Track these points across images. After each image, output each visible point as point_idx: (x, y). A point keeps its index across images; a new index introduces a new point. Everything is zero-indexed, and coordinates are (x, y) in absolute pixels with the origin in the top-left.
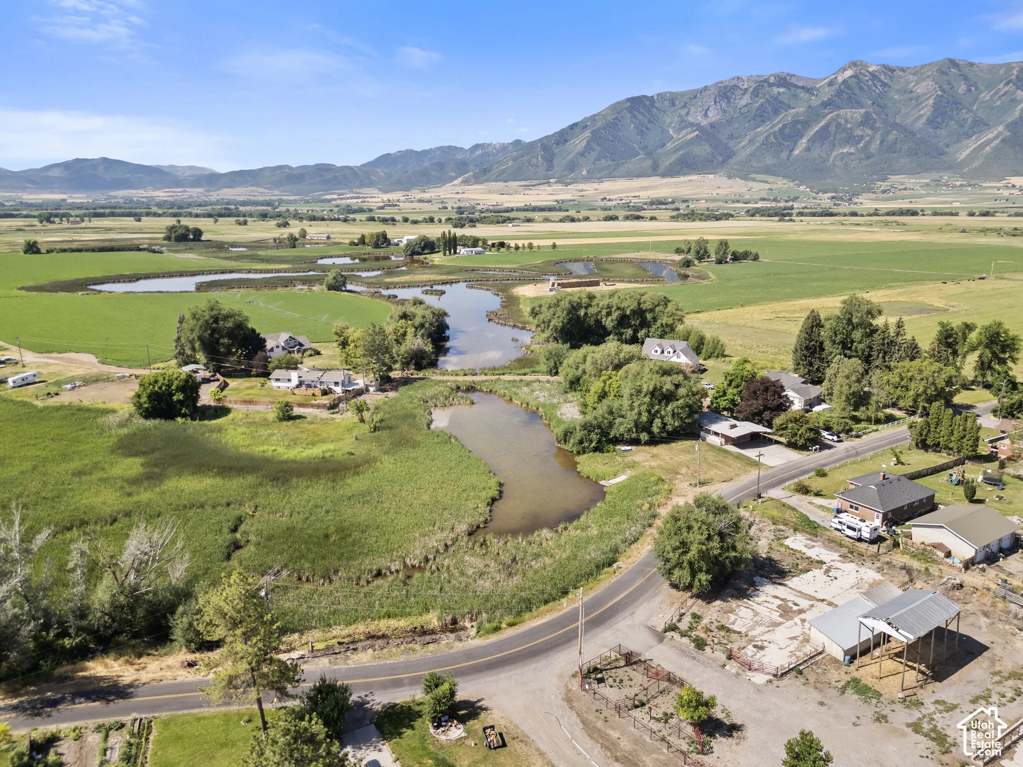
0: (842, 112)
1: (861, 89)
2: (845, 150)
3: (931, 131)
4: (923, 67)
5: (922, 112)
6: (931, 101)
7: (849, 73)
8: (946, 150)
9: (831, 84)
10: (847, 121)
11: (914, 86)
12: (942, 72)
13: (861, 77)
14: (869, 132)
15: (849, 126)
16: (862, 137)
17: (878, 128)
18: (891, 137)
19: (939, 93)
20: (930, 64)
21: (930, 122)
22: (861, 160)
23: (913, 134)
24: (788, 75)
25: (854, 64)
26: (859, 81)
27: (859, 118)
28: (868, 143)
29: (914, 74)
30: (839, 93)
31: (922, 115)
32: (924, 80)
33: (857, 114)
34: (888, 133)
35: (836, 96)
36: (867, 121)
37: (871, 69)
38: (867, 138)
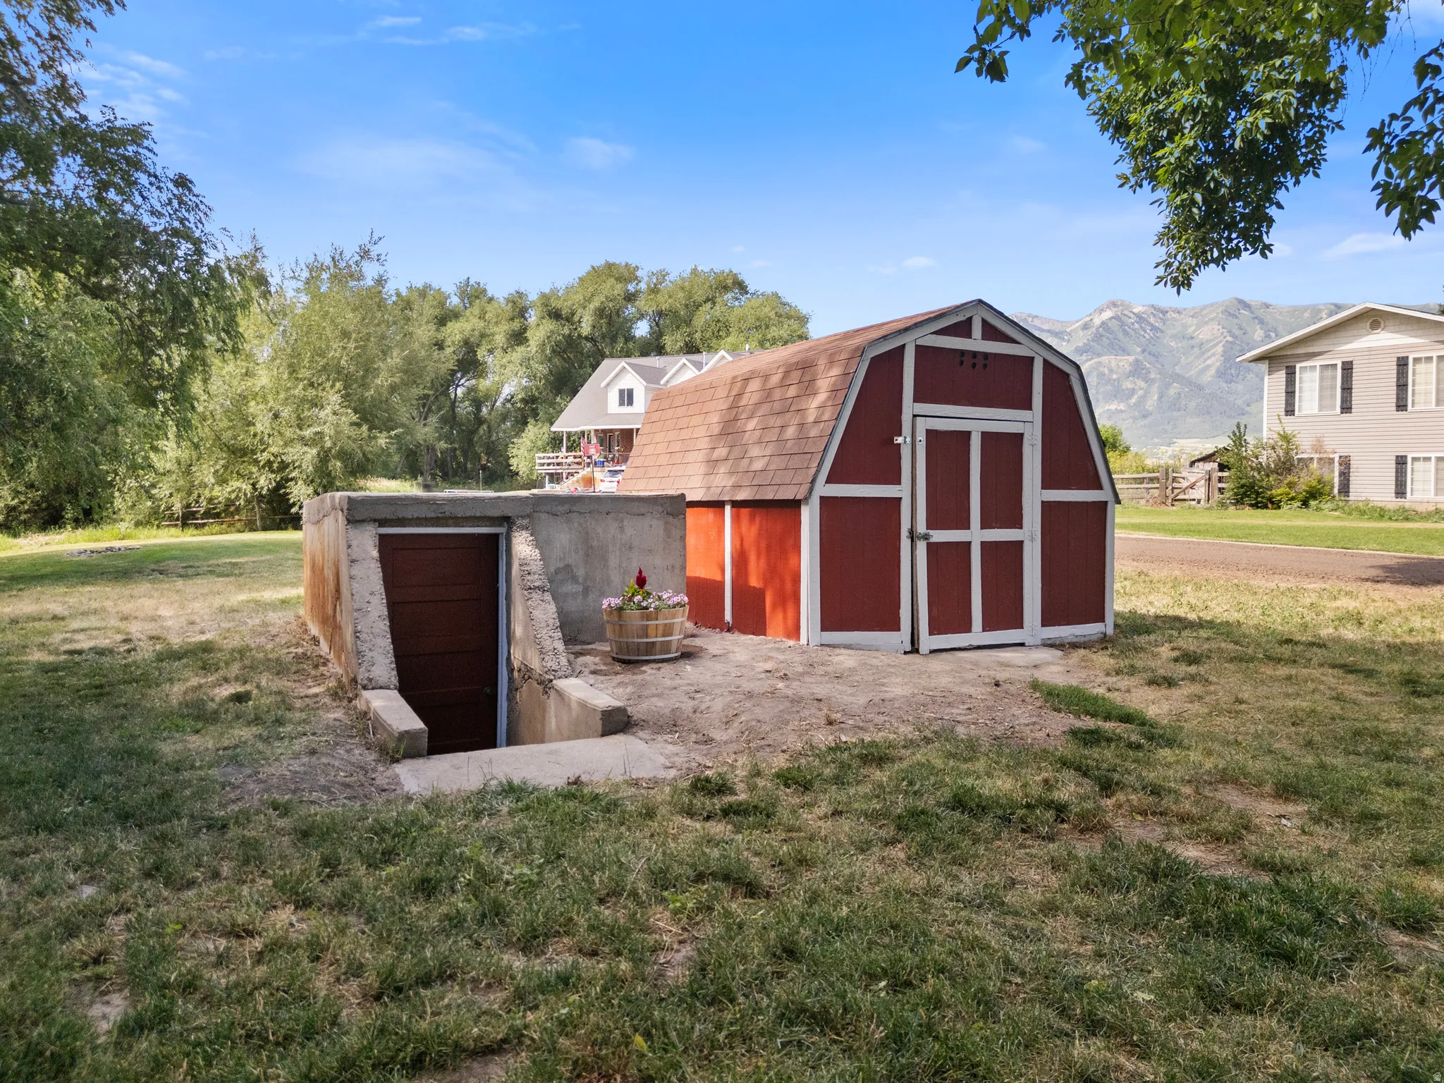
0: (1104, 359)
1: (1126, 333)
2: (1113, 407)
3: (1224, 385)
4: (1204, 308)
5: (1209, 362)
6: (1220, 349)
7: (1108, 314)
8: (1247, 409)
9: (1085, 327)
10: (1111, 371)
11: (1195, 331)
12: (1230, 314)
13: (1124, 318)
14: (1143, 384)
15: (1115, 377)
16: (1133, 391)
17: (1153, 380)
18: (1172, 392)
19: (1229, 339)
20: (1212, 305)
21: (1221, 374)
22: (1135, 418)
23: (1200, 388)
24: (1029, 316)
25: (1114, 304)
26: (1123, 324)
27: (1128, 368)
28: (1143, 398)
29: (1192, 316)
30: (1098, 337)
31: (1208, 367)
32: (1206, 323)
33: (1125, 362)
34: (1168, 386)
35: (1093, 340)
36: (1137, 370)
37: (1136, 311)
38: (1141, 393)
